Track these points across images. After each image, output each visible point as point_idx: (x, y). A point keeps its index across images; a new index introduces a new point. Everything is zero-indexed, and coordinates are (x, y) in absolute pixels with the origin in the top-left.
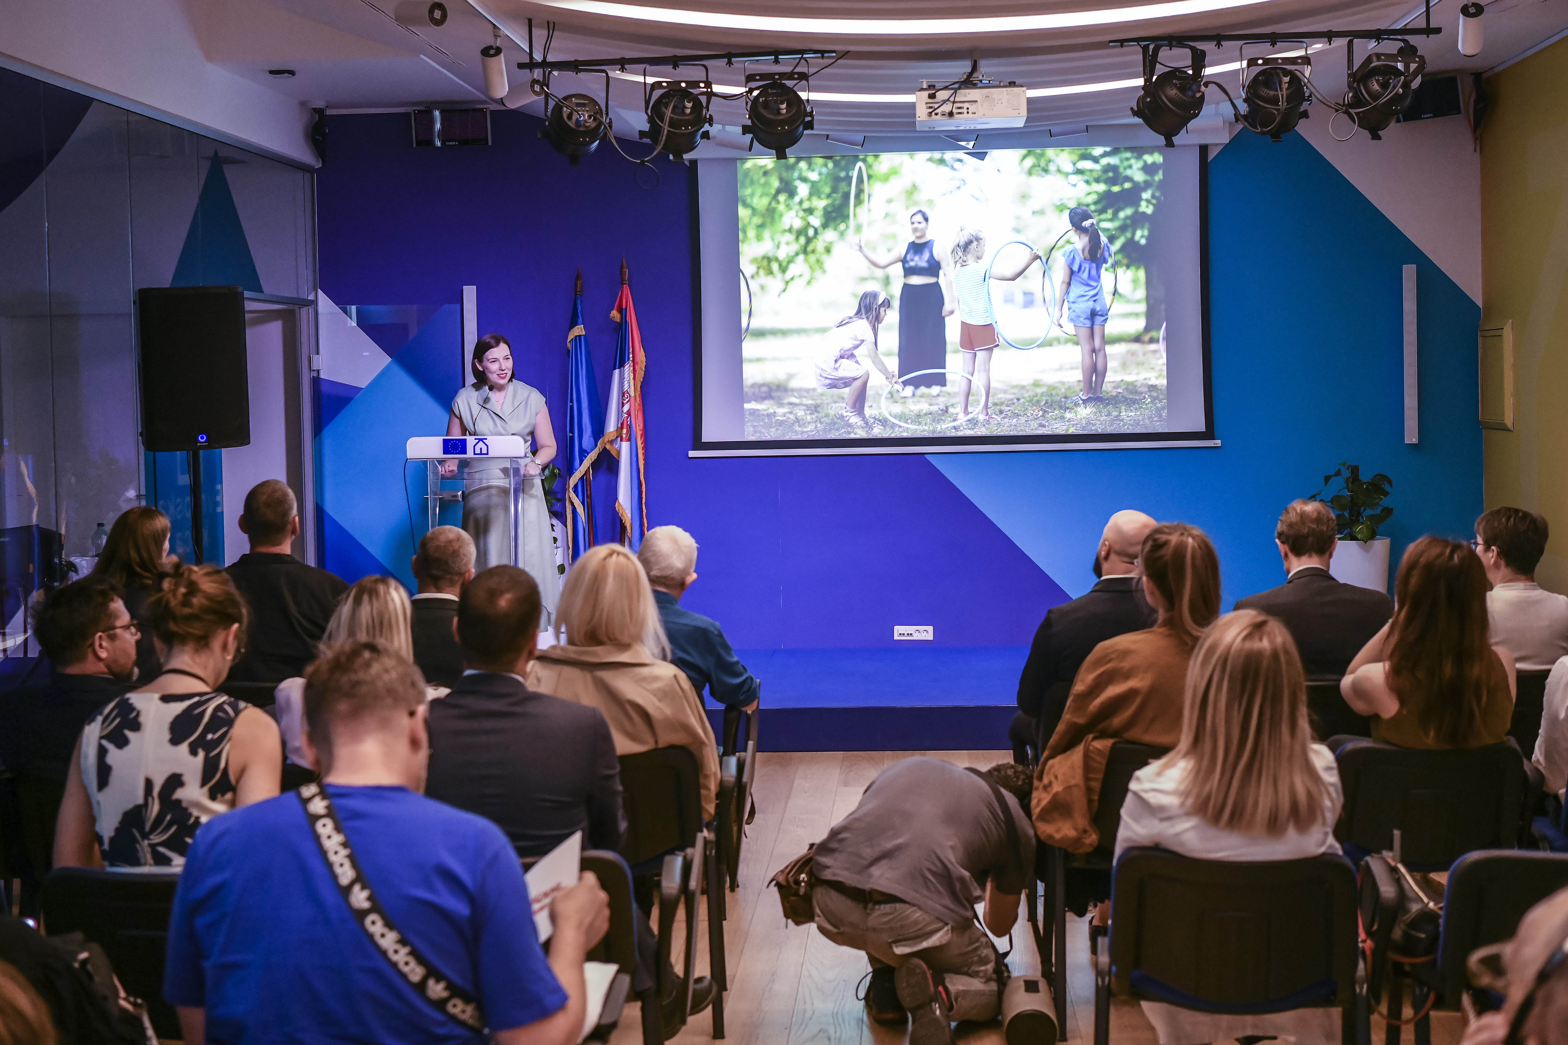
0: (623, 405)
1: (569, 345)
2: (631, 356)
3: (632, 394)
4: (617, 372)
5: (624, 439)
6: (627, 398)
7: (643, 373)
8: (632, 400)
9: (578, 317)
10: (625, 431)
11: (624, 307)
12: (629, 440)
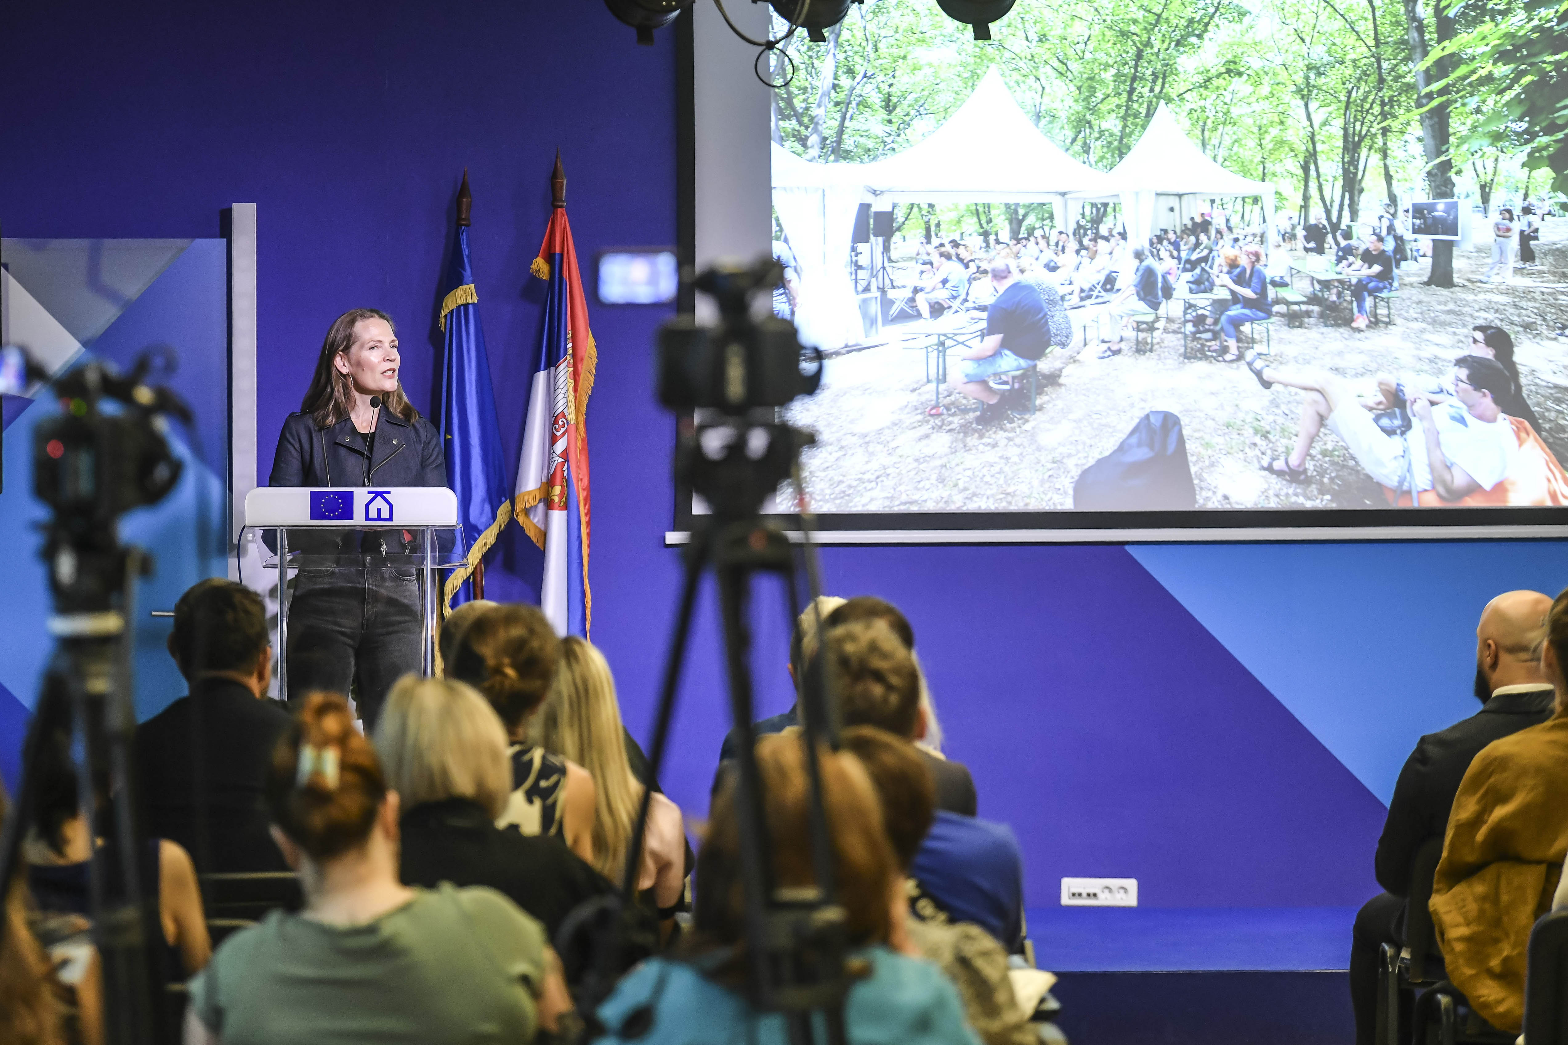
0: (554, 440)
1: (442, 321)
2: (570, 345)
3: (572, 418)
4: (541, 377)
5: (556, 506)
6: (563, 426)
7: (592, 379)
8: (572, 429)
9: (464, 270)
10: (557, 490)
11: (558, 250)
12: (566, 507)
